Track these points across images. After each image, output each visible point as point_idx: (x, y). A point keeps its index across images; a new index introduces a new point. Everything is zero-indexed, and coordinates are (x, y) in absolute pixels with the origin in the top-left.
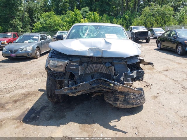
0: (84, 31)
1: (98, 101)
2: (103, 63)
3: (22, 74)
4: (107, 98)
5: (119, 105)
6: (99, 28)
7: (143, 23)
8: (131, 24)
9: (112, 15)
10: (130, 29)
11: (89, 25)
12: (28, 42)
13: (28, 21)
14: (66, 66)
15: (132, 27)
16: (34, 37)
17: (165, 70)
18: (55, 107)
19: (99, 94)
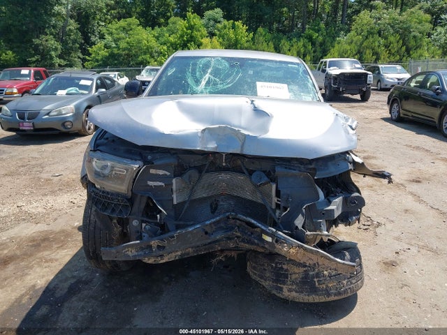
0: (198, 73)
1: (230, 271)
2: (245, 171)
3: (39, 179)
4: (254, 268)
5: (288, 292)
6: (241, 66)
7: (354, 53)
8: (325, 53)
9: (278, 31)
10: (323, 67)
11: (214, 57)
12: (67, 94)
13: (75, 41)
14: (134, 180)
15: (328, 60)
16: (83, 82)
17: (413, 181)
18: (108, 285)
19: (234, 254)
